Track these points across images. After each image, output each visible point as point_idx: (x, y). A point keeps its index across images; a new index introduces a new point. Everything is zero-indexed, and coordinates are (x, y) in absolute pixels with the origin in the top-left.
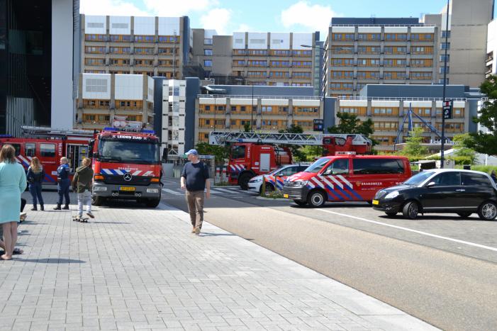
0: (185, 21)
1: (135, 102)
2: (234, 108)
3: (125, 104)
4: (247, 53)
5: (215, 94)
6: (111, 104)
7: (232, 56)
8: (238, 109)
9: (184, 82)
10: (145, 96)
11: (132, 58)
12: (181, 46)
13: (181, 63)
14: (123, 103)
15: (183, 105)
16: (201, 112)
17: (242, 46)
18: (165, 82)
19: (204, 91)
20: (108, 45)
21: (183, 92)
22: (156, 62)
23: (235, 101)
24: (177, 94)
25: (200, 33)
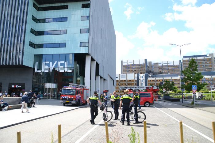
0: (146, 60)
1: (132, 80)
2: (157, 80)
3: (130, 81)
4: (162, 66)
5: (152, 77)
6: (127, 81)
7: (159, 67)
8: (158, 81)
9: (144, 75)
10: (135, 78)
11: (133, 70)
12: (145, 66)
13: (145, 70)
14: (129, 80)
15: (144, 80)
16: (149, 82)
17: (161, 65)
18: (139, 75)
19: (150, 77)
20: (128, 67)
21: (144, 77)
22: (139, 70)
23: (157, 79)
24: (142, 78)
25: (150, 63)
